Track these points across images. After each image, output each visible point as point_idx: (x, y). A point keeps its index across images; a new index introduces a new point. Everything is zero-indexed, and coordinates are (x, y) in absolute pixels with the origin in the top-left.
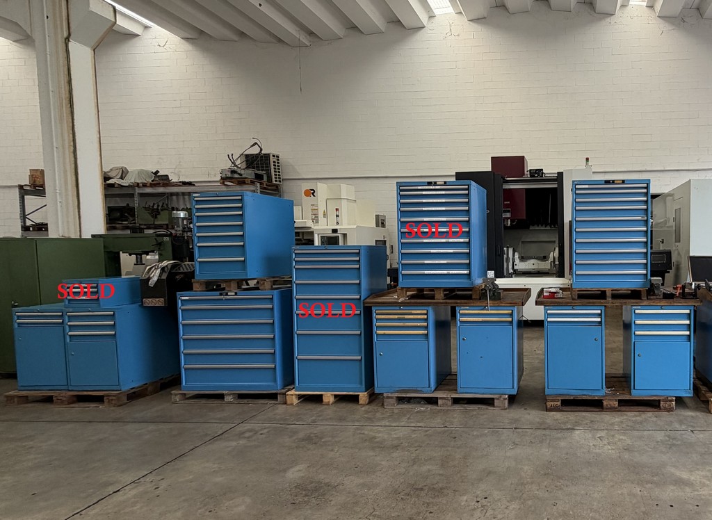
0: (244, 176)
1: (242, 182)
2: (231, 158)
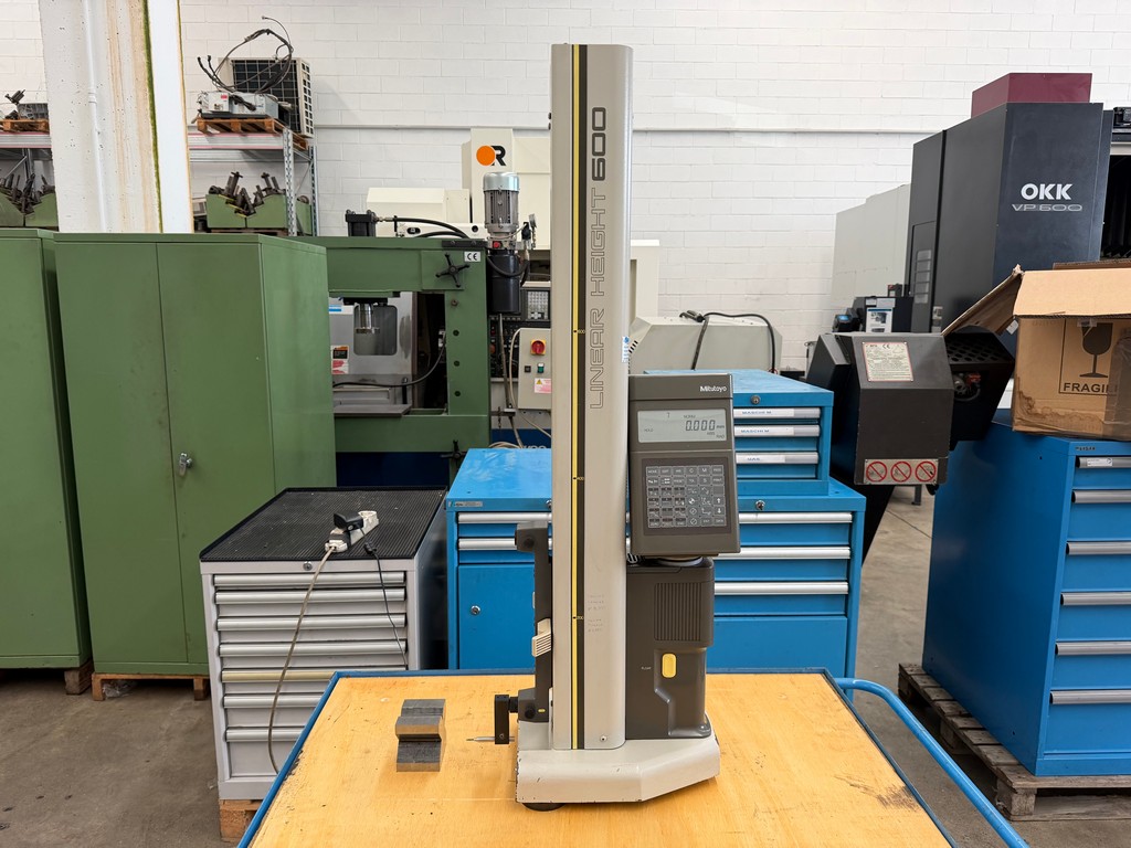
0: (259, 111)
1: (254, 126)
2: (206, 66)
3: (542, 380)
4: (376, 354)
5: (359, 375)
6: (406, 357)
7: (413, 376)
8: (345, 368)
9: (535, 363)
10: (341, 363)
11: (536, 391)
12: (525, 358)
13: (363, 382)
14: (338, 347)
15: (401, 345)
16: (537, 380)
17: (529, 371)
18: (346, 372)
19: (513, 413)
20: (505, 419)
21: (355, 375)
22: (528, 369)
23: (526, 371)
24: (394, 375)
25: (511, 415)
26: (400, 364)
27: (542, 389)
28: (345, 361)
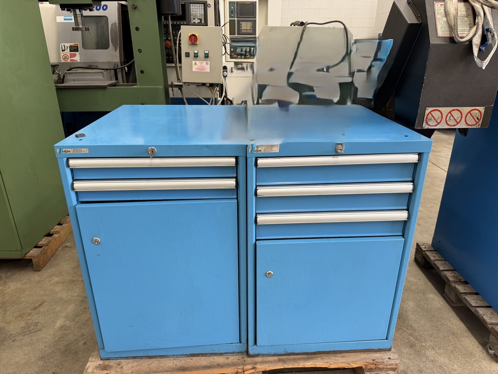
3: (197, 62)
4: (97, 49)
5: (87, 63)
6: (116, 50)
7: (121, 63)
8: (77, 58)
9: (192, 51)
10: (75, 55)
11: (194, 70)
12: (185, 47)
13: (90, 67)
14: (72, 44)
15: (112, 43)
16: (194, 62)
17: (189, 56)
18: (79, 61)
19: (181, 86)
20: (176, 89)
21: (84, 63)
22: (187, 55)
23: (186, 56)
24: (109, 63)
25: (180, 87)
26: (112, 55)
27: (198, 69)
28: (77, 53)
